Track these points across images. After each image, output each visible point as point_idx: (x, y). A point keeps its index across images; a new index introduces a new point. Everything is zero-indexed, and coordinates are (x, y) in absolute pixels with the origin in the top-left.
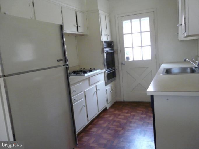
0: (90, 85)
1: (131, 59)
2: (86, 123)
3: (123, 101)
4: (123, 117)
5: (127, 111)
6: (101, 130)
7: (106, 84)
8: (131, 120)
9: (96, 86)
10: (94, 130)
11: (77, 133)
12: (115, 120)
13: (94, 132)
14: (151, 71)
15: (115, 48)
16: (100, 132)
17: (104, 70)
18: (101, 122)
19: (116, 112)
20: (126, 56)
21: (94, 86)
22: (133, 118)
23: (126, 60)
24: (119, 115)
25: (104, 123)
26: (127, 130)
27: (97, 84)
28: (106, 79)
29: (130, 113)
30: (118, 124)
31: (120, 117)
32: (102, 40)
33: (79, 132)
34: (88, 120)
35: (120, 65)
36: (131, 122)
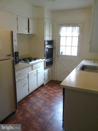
0: (32, 69)
1: (64, 54)
2: (27, 94)
3: (55, 80)
4: (52, 92)
5: (56, 88)
6: (36, 99)
7: (45, 69)
8: (57, 95)
9: (37, 70)
10: (32, 99)
11: (18, 102)
12: (47, 94)
13: (31, 100)
14: (76, 63)
15: (54, 45)
16: (35, 101)
17: (45, 60)
18: (38, 94)
19: (49, 88)
20: (61, 51)
21: (36, 70)
22: (58, 94)
23: (60, 54)
24: (51, 90)
25: (39, 95)
26: (52, 101)
27: (38, 69)
28: (45, 66)
29: (58, 90)
30: (48, 96)
31: (51, 91)
32: (45, 40)
33: (19, 101)
34: (29, 92)
35: (56, 57)
36: (56, 96)
